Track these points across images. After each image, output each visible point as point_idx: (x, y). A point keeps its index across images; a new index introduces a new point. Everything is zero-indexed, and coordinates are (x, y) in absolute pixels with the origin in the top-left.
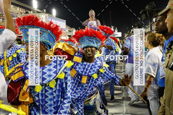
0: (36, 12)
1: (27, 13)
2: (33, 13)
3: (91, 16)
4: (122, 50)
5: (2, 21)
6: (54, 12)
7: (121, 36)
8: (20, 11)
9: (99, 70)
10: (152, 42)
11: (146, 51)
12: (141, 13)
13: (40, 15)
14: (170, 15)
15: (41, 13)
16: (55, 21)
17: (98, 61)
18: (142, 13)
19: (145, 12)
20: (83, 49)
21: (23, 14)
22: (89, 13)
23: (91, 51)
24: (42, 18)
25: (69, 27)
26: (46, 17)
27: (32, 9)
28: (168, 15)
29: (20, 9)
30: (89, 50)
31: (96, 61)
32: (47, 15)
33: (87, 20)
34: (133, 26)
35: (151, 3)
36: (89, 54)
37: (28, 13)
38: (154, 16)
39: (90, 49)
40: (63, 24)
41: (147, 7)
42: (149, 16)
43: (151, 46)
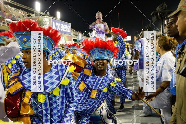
0: (39, 15)
1: (29, 16)
2: (36, 16)
3: (98, 19)
4: (131, 55)
5: (3, 25)
6: (59, 14)
7: (130, 40)
8: (22, 14)
9: (110, 84)
10: (163, 46)
11: (157, 56)
12: (151, 15)
13: (43, 18)
14: (180, 18)
15: (44, 16)
16: (59, 24)
17: (109, 75)
18: (153, 15)
19: (156, 14)
20: (94, 61)
21: (25, 17)
22: (96, 15)
23: (102, 64)
24: (45, 21)
25: (74, 31)
26: (50, 20)
27: (34, 11)
28: (178, 17)
29: (22, 12)
30: (100, 63)
31: (108, 75)
32: (51, 18)
33: (94, 23)
34: (143, 29)
35: (163, 4)
36: (101, 67)
37: (31, 16)
38: (166, 18)
39: (101, 61)
40: (68, 28)
41: (158, 9)
42: (160, 18)
43: (163, 50)
